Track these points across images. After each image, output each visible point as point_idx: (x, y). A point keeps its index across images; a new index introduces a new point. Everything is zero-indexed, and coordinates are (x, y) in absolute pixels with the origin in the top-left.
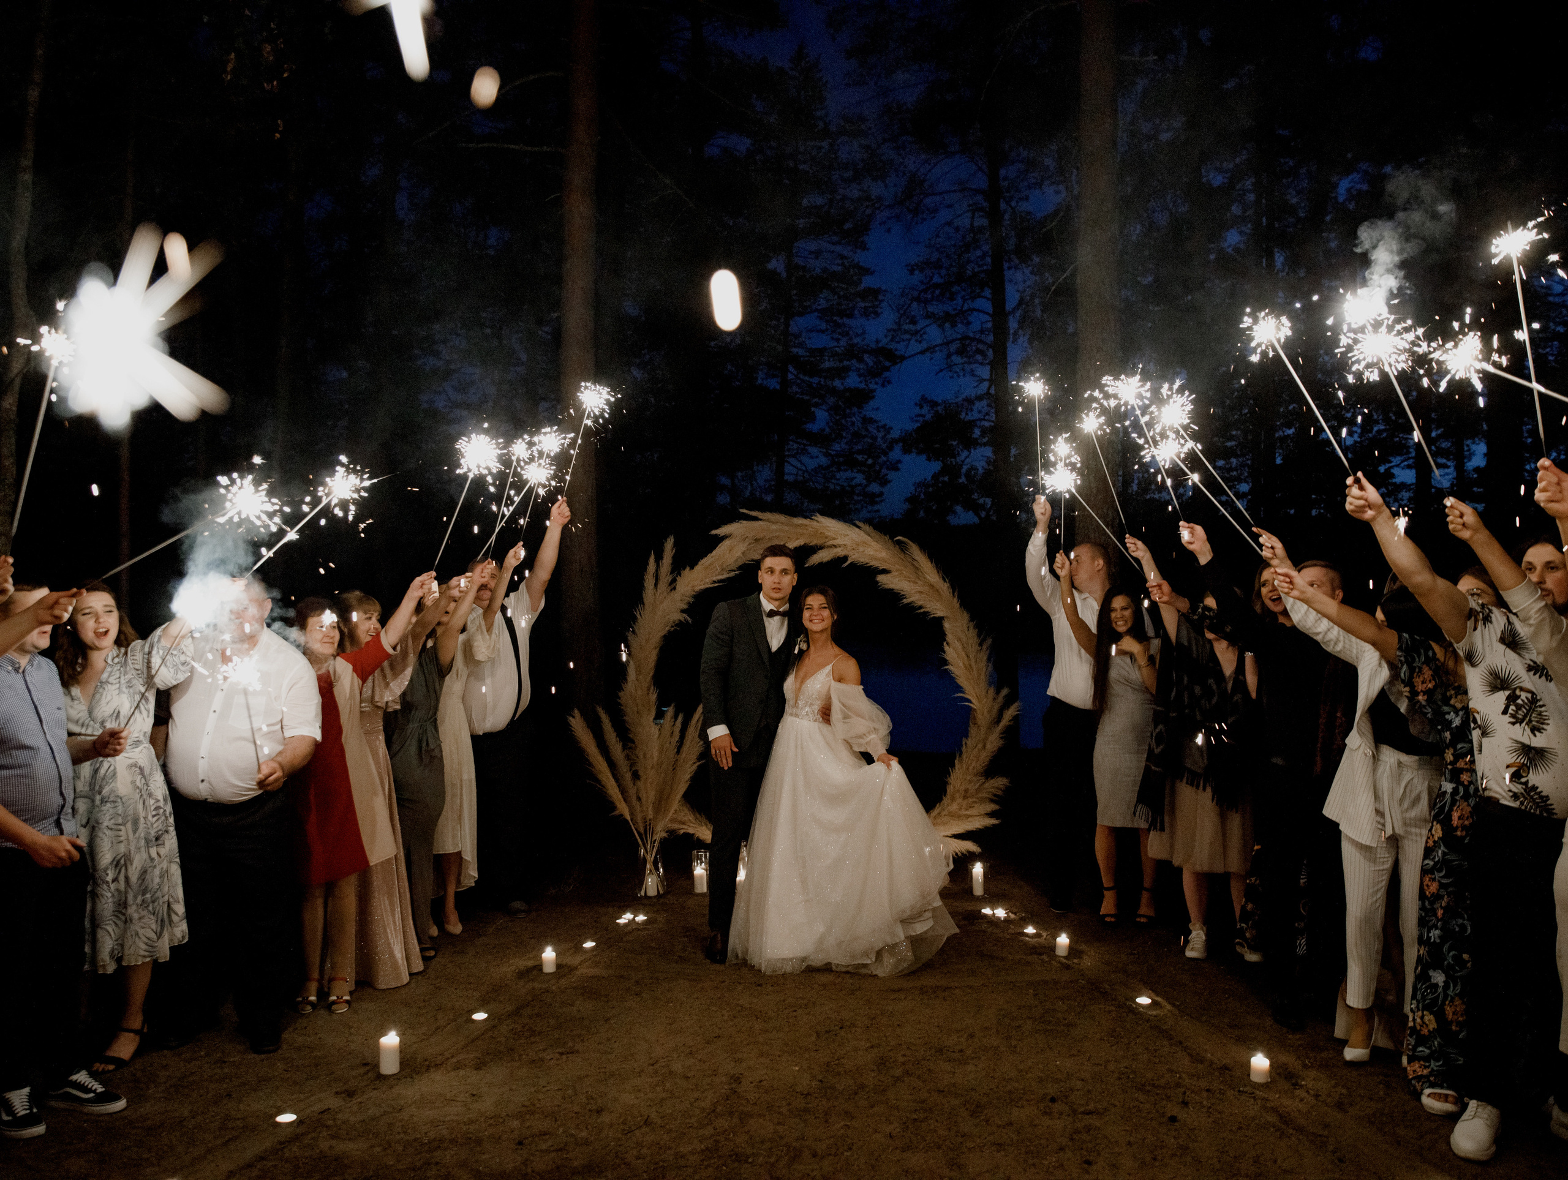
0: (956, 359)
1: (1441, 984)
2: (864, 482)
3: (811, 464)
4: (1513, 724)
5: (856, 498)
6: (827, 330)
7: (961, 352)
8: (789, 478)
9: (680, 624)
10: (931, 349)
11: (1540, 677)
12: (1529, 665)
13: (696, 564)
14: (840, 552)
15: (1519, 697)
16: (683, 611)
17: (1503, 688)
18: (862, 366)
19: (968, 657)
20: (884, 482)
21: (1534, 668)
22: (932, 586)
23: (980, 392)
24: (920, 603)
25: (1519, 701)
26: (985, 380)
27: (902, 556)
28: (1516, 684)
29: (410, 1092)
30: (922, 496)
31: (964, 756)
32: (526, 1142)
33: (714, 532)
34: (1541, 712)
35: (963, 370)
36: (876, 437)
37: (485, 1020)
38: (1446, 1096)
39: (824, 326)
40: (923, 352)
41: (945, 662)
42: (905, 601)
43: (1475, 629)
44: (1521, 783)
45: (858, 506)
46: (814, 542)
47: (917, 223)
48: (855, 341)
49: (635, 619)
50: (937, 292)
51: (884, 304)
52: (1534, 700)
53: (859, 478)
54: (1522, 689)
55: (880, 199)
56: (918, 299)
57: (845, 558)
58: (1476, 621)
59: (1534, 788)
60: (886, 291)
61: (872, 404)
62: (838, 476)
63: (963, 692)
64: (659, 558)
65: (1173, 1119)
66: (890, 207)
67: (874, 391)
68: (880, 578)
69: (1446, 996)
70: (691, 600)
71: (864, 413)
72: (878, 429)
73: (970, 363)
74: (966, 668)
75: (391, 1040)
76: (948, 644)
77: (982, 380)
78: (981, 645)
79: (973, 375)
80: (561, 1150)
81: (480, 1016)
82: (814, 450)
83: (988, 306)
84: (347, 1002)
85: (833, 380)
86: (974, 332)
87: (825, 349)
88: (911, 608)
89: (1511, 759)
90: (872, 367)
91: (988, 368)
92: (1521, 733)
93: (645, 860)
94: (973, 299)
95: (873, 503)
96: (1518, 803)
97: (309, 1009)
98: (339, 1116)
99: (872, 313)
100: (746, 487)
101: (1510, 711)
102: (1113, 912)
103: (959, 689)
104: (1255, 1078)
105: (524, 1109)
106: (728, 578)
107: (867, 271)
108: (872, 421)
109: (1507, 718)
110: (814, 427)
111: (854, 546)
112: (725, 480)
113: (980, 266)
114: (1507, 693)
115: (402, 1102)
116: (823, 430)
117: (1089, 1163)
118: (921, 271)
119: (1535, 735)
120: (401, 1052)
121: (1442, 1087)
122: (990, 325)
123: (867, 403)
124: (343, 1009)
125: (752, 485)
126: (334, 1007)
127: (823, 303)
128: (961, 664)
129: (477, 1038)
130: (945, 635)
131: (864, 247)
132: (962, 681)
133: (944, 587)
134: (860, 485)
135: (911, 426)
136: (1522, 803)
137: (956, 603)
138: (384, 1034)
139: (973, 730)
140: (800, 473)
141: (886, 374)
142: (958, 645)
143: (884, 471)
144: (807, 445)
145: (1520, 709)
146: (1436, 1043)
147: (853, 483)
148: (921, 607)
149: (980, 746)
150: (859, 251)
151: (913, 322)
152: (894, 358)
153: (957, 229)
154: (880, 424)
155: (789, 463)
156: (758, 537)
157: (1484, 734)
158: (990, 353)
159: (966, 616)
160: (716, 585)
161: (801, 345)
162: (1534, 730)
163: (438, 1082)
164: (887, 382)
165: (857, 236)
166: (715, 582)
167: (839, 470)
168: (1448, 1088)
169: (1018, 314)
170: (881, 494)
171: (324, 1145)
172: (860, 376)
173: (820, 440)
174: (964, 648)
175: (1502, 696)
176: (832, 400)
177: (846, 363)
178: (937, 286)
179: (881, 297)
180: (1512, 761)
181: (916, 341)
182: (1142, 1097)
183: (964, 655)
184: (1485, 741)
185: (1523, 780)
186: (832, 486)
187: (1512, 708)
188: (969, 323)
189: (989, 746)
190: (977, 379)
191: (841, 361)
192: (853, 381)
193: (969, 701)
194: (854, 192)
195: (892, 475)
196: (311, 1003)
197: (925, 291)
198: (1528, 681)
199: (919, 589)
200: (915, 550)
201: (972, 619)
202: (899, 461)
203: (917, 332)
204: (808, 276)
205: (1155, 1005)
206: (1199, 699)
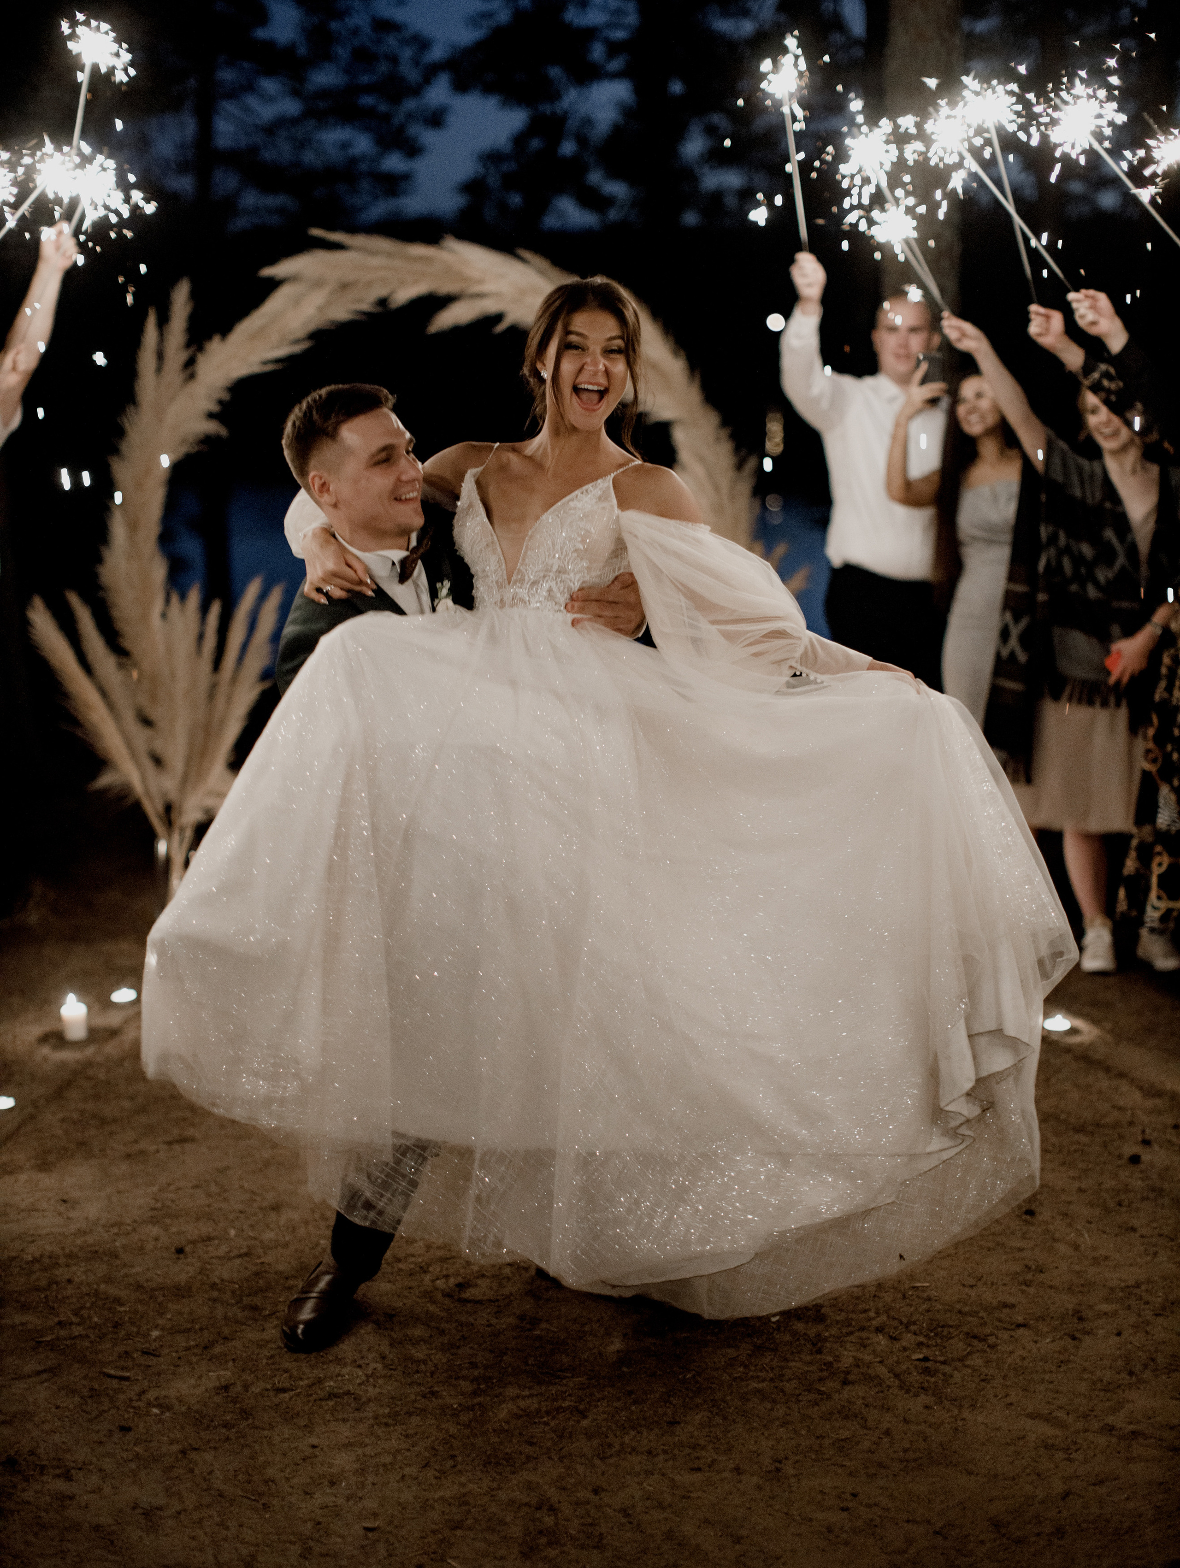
2: (374, 150)
9: (207, 440)
14: (490, 306)
16: (211, 416)
20: (413, 150)
32: (188, 1249)
33: (265, 273)
36: (401, 59)
46: (445, 288)
49: (121, 433)
53: (364, 143)
57: (498, 317)
62: (321, 137)
64: (163, 321)
70: (226, 397)
80: (246, 1254)
82: (271, 85)
93: (168, 860)
105: (155, 1213)
108: (392, 25)
110: (268, 36)
111: (511, 295)
134: (367, 156)
135: (468, 36)
140: (245, 131)
142: (698, 469)
143: (414, 128)
147: (349, 153)
154: (408, 32)
155: (221, 109)
166: (265, 363)
173: (285, 62)
186: (308, 159)
202: (446, 109)
205: (1073, 1031)
206: (1091, 566)
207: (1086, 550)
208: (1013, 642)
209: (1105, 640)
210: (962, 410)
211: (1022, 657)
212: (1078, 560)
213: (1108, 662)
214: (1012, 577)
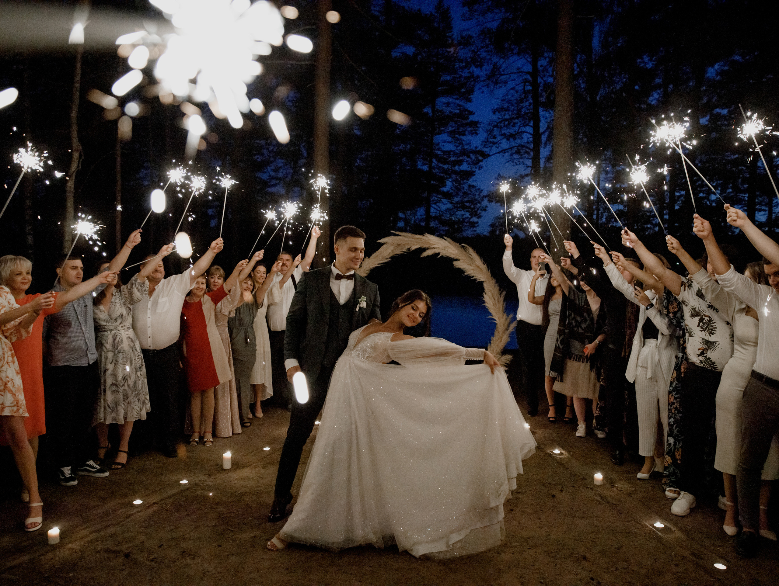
0: (516, 156)
1: (673, 443)
2: (470, 217)
3: (443, 207)
4: (701, 331)
5: (465, 224)
6: (452, 142)
7: (518, 152)
8: (433, 215)
10: (503, 151)
11: (713, 310)
12: (709, 305)
13: (371, 255)
14: (436, 251)
15: (704, 319)
17: (698, 316)
18: (469, 159)
19: (494, 299)
20: (479, 217)
21: (711, 307)
22: (478, 267)
23: (526, 173)
24: (472, 275)
25: (704, 321)
26: (529, 167)
27: (465, 253)
28: (703, 313)
29: (236, 475)
30: (497, 224)
31: (492, 345)
33: (379, 241)
34: (713, 326)
35: (519, 161)
36: (476, 195)
37: (269, 451)
38: (675, 491)
39: (450, 140)
40: (499, 153)
41: (484, 302)
42: (466, 274)
43: (685, 290)
44: (704, 357)
45: (466, 228)
46: (426, 246)
47: (497, 88)
48: (466, 147)
50: (507, 123)
51: (480, 129)
52: (710, 320)
53: (467, 215)
54: (705, 316)
55: (478, 77)
56: (496, 126)
57: (439, 254)
58: (685, 287)
59: (709, 358)
60: (481, 122)
61: (474, 178)
62: (457, 213)
63: (491, 316)
65: (554, 496)
66: (484, 81)
67: (475, 172)
68: (455, 263)
69: (675, 448)
71: (469, 182)
72: (476, 190)
73: (522, 158)
74: (493, 305)
75: (228, 455)
76: (485, 293)
77: (528, 167)
78: (501, 294)
79: (524, 164)
81: (267, 449)
82: (445, 201)
83: (531, 130)
84: (211, 442)
85: (454, 166)
86: (524, 143)
87: (451, 151)
88: (468, 277)
89: (700, 346)
90: (474, 160)
91: (531, 160)
92: (705, 335)
94: (525, 126)
95: (474, 227)
96: (702, 365)
97: (195, 444)
98: (206, 483)
99: (474, 133)
100: (412, 219)
101: (700, 326)
102: (553, 416)
103: (490, 314)
104: (596, 483)
106: (386, 262)
107: (471, 113)
108: (473, 186)
109: (699, 329)
110: (444, 189)
111: (443, 248)
112: (401, 215)
113: (529, 110)
114: (699, 317)
115: (231, 479)
116: (449, 191)
117: (512, 510)
118: (499, 112)
119: (710, 336)
120: (232, 461)
121: (674, 487)
122: (531, 139)
123: (471, 178)
124: (209, 444)
125: (415, 218)
126: (206, 443)
127: (450, 129)
128: (492, 303)
129: (265, 457)
130: (484, 289)
131: (470, 101)
132: (492, 311)
133: (484, 267)
134: (468, 218)
136: (704, 365)
137: (489, 274)
138: (225, 452)
139: (496, 333)
140: (438, 212)
141: (481, 163)
142: (490, 294)
143: (479, 211)
144: (441, 198)
145: (704, 325)
146: (672, 469)
147: (464, 217)
148: (473, 277)
149: (499, 341)
150: (468, 103)
151: (495, 137)
152: (485, 156)
153: (517, 92)
154: (477, 188)
155: (432, 206)
156: (399, 243)
157: (690, 335)
158: (532, 153)
159: (494, 281)
160: (380, 265)
161: (439, 149)
162: (711, 333)
163: (247, 472)
164: (480, 168)
165: (467, 96)
167: (458, 211)
168: (677, 488)
169: (547, 134)
170: (477, 223)
171: (199, 493)
172: (469, 164)
173: (448, 196)
174: (493, 295)
175: (697, 319)
176: (454, 176)
177: (461, 158)
178: (506, 120)
179: (479, 126)
180: (701, 347)
181: (496, 147)
182: (543, 488)
183: (493, 299)
184: (690, 338)
185: (705, 355)
186: (453, 218)
187: (701, 324)
188: (522, 138)
189: (502, 341)
190: (525, 166)
191: (459, 157)
192: (465, 167)
193: (495, 320)
194: (465, 73)
195: (483, 213)
196: (196, 442)
197: (501, 122)
198: (708, 312)
199: (472, 268)
200: (471, 251)
201: (497, 282)
202: (487, 207)
203: (496, 143)
204: (443, 115)
205: (561, 454)
206: (580, 323)
207: (579, 319)
208: (559, 342)
209: (584, 344)
210: (552, 280)
211: (561, 347)
212: (576, 321)
213: (584, 350)
214: (559, 325)
